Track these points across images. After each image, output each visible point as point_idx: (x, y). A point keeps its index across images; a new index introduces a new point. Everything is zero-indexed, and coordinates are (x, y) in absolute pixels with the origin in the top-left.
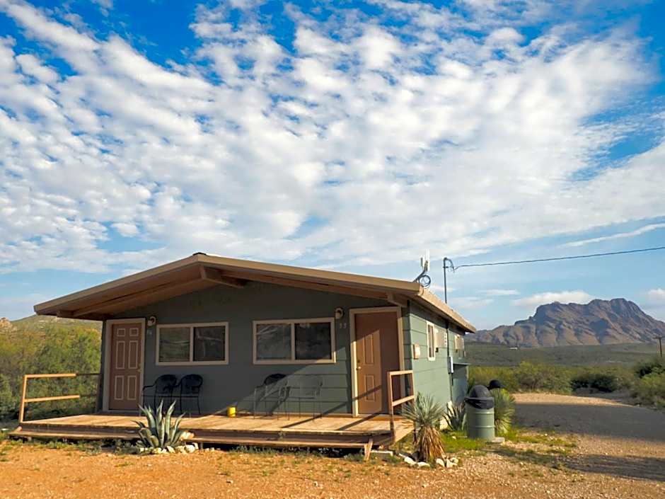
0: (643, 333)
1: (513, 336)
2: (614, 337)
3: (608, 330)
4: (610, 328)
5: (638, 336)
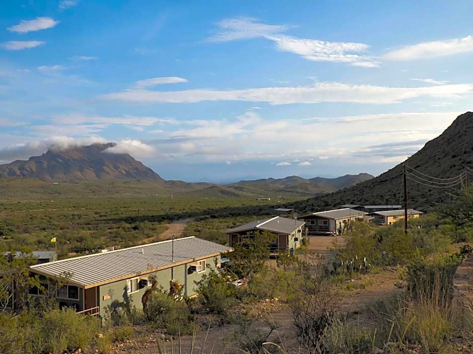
0: (127, 170)
1: (28, 169)
2: (108, 173)
3: (104, 167)
4: (105, 166)
5: (124, 172)
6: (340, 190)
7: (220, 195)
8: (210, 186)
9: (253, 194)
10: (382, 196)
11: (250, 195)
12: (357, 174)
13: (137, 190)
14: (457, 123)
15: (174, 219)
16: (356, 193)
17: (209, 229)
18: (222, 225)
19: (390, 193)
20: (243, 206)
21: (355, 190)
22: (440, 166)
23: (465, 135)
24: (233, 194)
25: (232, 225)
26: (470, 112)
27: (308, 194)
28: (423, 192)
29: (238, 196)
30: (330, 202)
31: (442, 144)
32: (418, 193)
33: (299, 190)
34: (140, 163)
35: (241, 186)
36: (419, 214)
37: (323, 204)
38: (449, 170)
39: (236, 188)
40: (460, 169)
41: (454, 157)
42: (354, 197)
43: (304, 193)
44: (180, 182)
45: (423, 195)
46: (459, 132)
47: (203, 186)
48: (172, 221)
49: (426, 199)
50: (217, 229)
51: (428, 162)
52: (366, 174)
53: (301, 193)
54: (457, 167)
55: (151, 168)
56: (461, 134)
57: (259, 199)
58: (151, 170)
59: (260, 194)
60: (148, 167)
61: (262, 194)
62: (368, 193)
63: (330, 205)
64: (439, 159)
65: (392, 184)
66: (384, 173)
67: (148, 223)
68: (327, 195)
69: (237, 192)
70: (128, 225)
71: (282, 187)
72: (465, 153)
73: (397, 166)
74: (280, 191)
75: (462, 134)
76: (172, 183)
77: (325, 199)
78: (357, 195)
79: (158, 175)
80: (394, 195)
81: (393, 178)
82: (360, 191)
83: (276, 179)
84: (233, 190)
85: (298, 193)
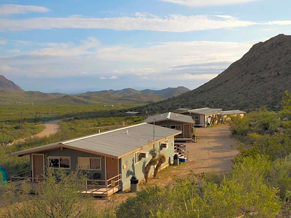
6: (169, 98)
7: (72, 102)
8: (63, 96)
9: (98, 102)
10: (204, 102)
11: (97, 102)
12: (176, 87)
13: (2, 99)
14: (253, 50)
15: (45, 121)
16: (183, 100)
17: (80, 127)
18: (89, 125)
19: (209, 100)
20: (95, 111)
21: (182, 98)
22: (243, 81)
23: (259, 59)
24: (83, 102)
25: (98, 124)
26: (262, 42)
27: (141, 102)
28: (232, 99)
29: (87, 103)
30: (164, 107)
31: (243, 65)
32: (229, 100)
33: (134, 99)
34: (3, 76)
35: (89, 96)
36: (244, 113)
37: (159, 108)
38: (249, 84)
39: (85, 97)
40: (257, 83)
41: (252, 74)
42: (182, 103)
43: (138, 101)
44: (38, 92)
45: (233, 101)
46: (254, 57)
47: (58, 96)
48: (44, 123)
49: (236, 104)
50: (86, 127)
51: (234, 78)
52: (183, 87)
53: (136, 101)
54: (254, 82)
55: (12, 81)
56: (255, 58)
57: (105, 105)
58: (12, 82)
59: (104, 102)
60: (10, 80)
61: (106, 102)
62: (192, 100)
63: (165, 110)
64: (242, 75)
65: (209, 94)
66: (202, 86)
67: (28, 123)
68: (161, 102)
69: (85, 100)
70: (9, 126)
71: (120, 96)
72: (260, 71)
73: (210, 81)
74: (120, 99)
75: (257, 58)
76: (31, 93)
77: (160, 105)
78: (183, 102)
79: (19, 87)
80: (212, 102)
81: (209, 89)
82: (186, 98)
83: (115, 90)
84: (83, 99)
85: (133, 101)
